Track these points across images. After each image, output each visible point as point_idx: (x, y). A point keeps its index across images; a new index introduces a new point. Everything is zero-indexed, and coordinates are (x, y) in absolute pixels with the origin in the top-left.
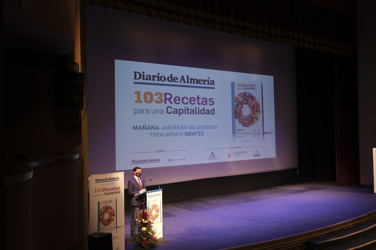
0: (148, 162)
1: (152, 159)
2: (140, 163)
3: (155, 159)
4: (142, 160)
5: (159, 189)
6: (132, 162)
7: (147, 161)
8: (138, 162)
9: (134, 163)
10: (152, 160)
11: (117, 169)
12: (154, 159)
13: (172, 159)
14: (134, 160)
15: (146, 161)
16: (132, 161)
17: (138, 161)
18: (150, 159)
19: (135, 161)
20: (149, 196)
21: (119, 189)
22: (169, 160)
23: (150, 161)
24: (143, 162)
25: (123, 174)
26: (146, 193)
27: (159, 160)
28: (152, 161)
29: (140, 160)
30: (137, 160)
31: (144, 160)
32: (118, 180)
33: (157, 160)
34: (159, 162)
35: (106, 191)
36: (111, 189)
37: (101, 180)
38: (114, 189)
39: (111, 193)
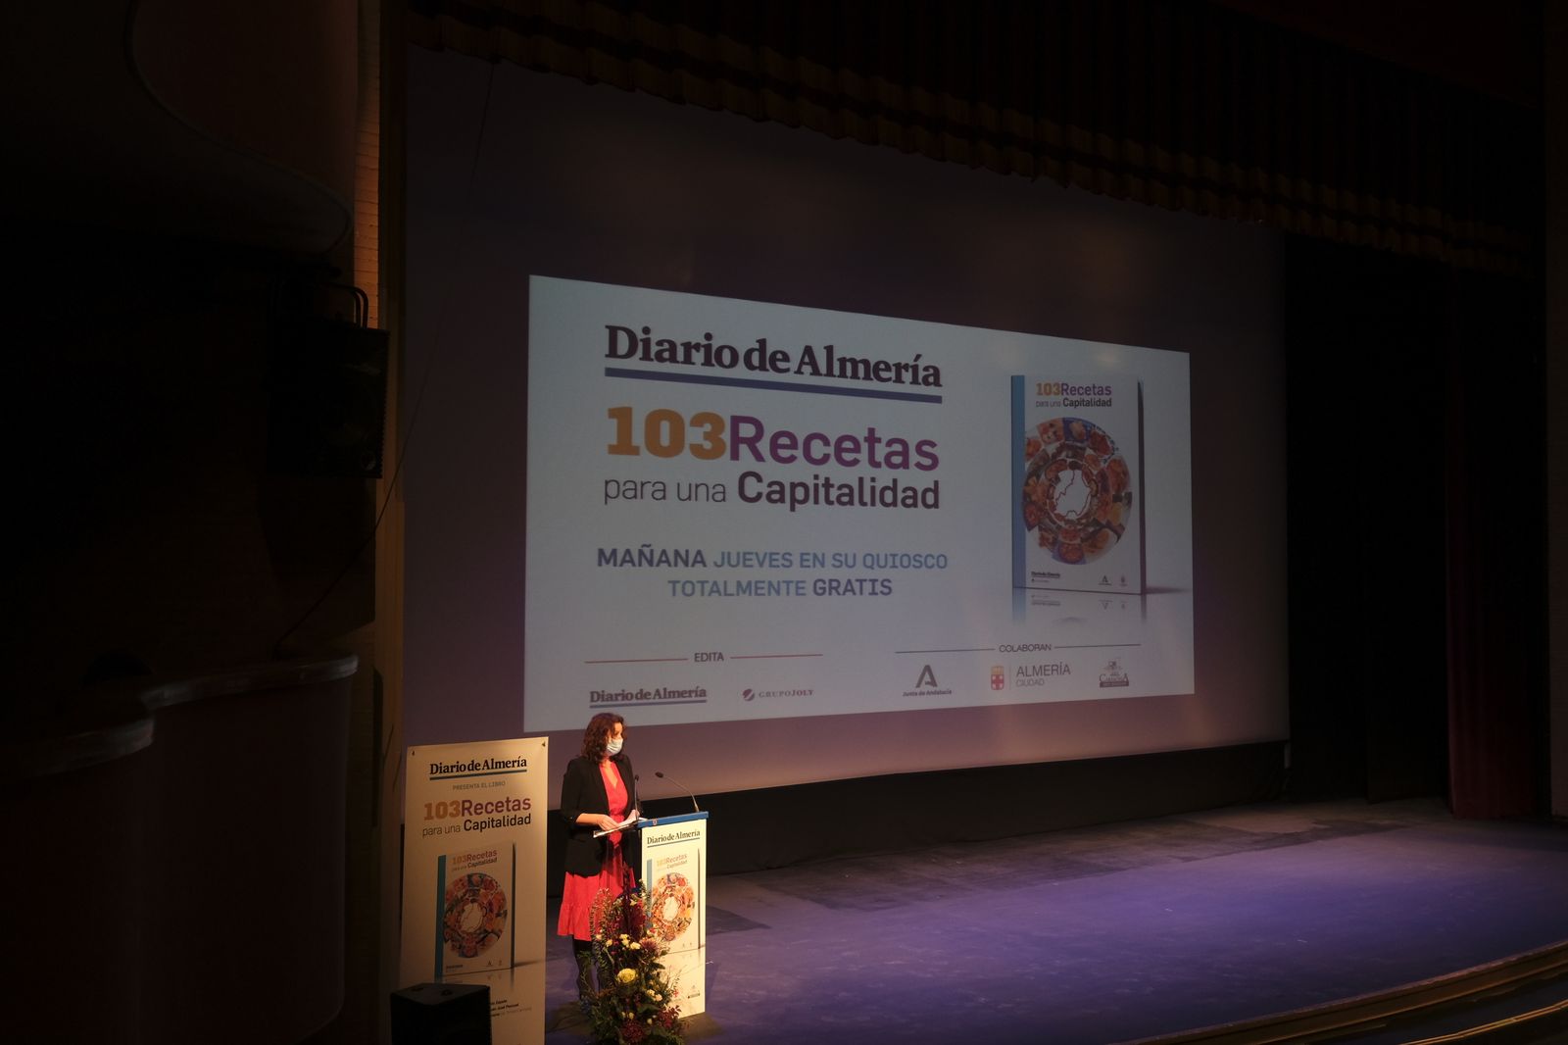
0: (657, 700)
1: (676, 689)
2: (626, 702)
3: (688, 689)
4: (634, 693)
5: (695, 811)
6: (592, 700)
7: (652, 696)
8: (616, 699)
9: (599, 703)
10: (672, 694)
11: (527, 729)
12: (681, 690)
13: (756, 692)
14: (599, 691)
15: (650, 694)
16: (592, 693)
17: (617, 695)
18: (665, 689)
19: (603, 695)
20: (651, 840)
21: (527, 806)
22: (746, 693)
23: (665, 697)
24: (637, 698)
25: (544, 745)
27: (703, 693)
28: (674, 697)
29: (626, 692)
30: (613, 693)
31: (641, 690)
32: (524, 768)
33: (696, 692)
34: (704, 701)
35: (471, 814)
36: (494, 808)
37: (455, 769)
38: (505, 808)
39: (495, 823)
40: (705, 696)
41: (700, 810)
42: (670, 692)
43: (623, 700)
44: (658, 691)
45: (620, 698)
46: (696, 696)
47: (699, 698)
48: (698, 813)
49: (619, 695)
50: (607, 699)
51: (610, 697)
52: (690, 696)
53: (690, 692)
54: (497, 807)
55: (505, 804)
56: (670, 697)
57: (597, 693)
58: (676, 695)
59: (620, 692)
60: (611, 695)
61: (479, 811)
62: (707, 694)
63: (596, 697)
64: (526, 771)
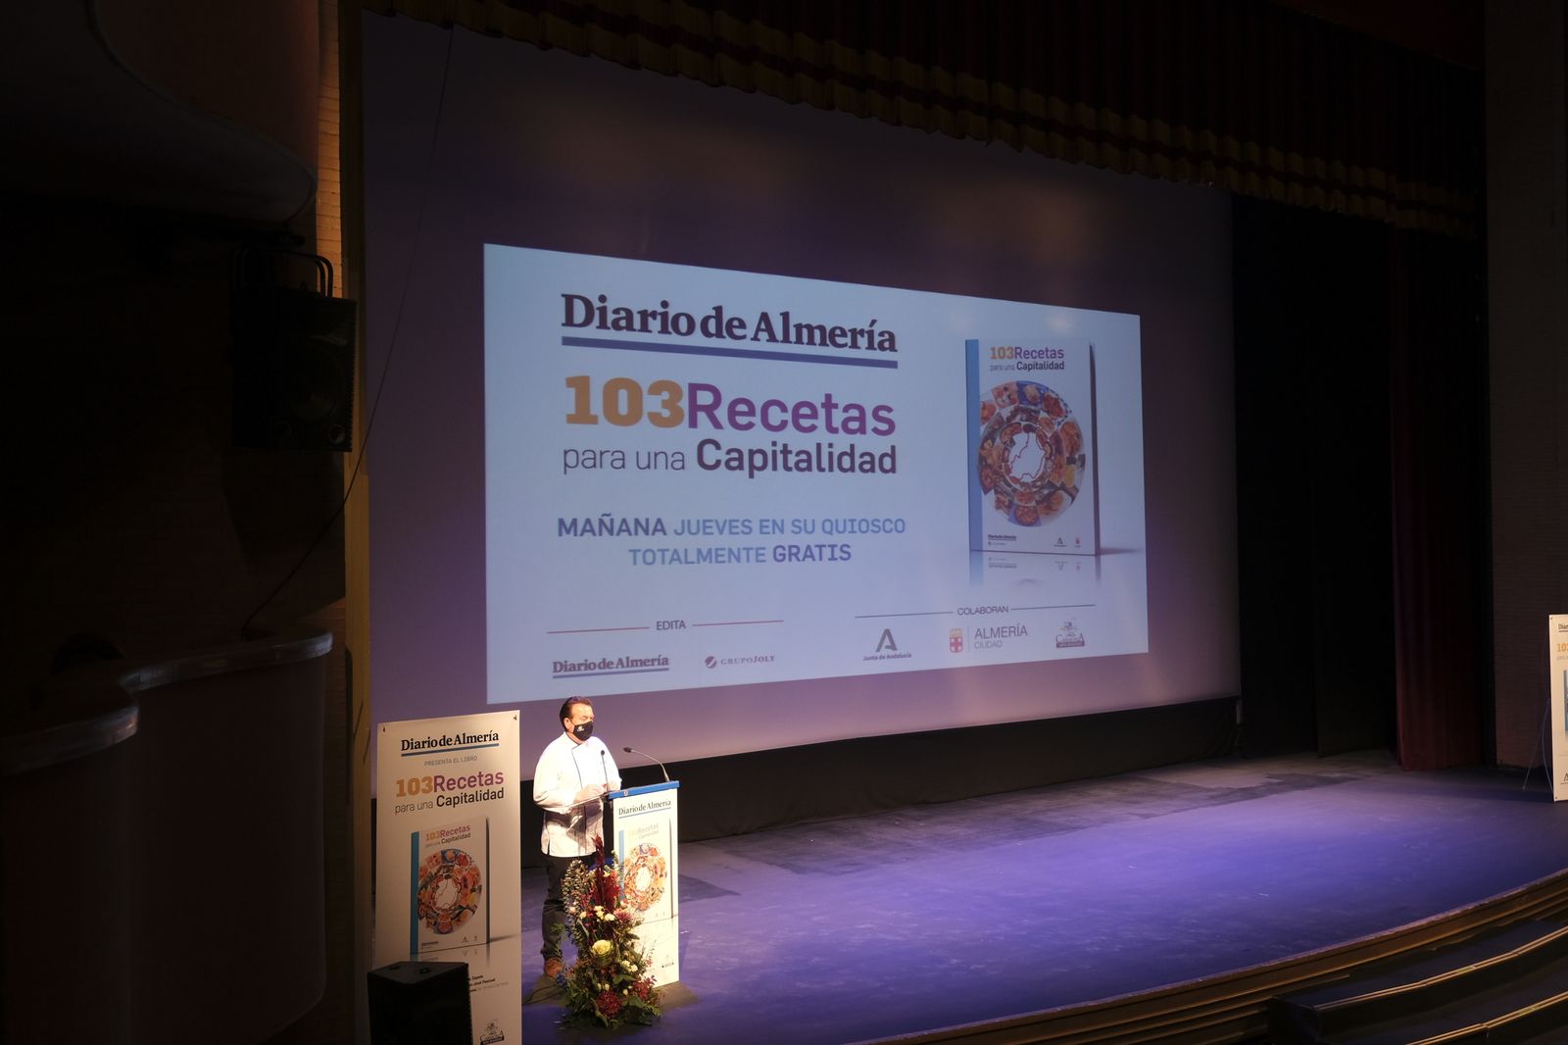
0: (620, 669)
1: (638, 658)
2: (589, 672)
3: (650, 658)
4: (597, 663)
5: (665, 781)
6: (555, 671)
7: (615, 666)
8: (579, 669)
9: (562, 673)
10: (635, 663)
11: (491, 700)
12: (643, 659)
13: (718, 658)
14: (562, 661)
15: (612, 663)
16: (555, 663)
17: (579, 665)
18: (628, 658)
19: (566, 666)
20: (622, 811)
21: (499, 781)
22: (709, 660)
23: (628, 666)
24: (600, 667)
25: (515, 718)
27: (666, 661)
28: (637, 665)
29: (588, 662)
30: (576, 662)
31: (604, 659)
32: (496, 742)
33: (659, 660)
34: (667, 669)
35: (443, 790)
36: (466, 783)
37: (426, 745)
38: (477, 783)
39: (468, 798)
40: (667, 664)
41: (670, 779)
42: (632, 661)
43: (586, 669)
44: (620, 660)
45: (583, 668)
46: (659, 664)
47: (661, 667)
48: (669, 783)
49: (582, 664)
50: (570, 670)
51: (573, 667)
52: (653, 665)
53: (653, 660)
54: (469, 782)
55: (478, 779)
56: (632, 666)
57: (561, 663)
58: (639, 663)
59: (583, 662)
60: (574, 666)
61: (451, 787)
62: (669, 662)
63: (558, 668)
64: (497, 745)
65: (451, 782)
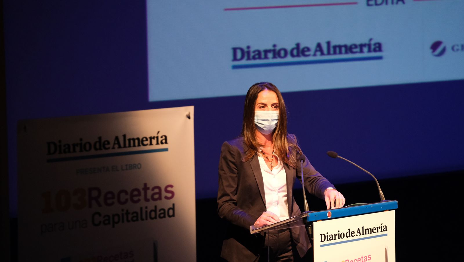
0: (319, 57)
1: (342, 43)
2: (278, 60)
3: (358, 43)
4: (289, 49)
5: (379, 200)
6: (235, 59)
7: (312, 53)
8: (266, 57)
9: (244, 62)
10: (338, 49)
11: (154, 96)
12: (349, 43)
13: (447, 43)
14: (244, 47)
15: (308, 49)
16: (235, 50)
17: (266, 52)
18: (328, 43)
19: (248, 53)
20: (325, 237)
21: (169, 195)
22: (435, 46)
23: (329, 53)
24: (292, 55)
25: (189, 117)
26: (310, 220)
27: (379, 47)
28: (340, 53)
29: (278, 48)
30: (262, 48)
31: (298, 45)
32: (164, 146)
33: (369, 45)
34: (380, 58)
35: (100, 205)
36: (128, 197)
37: (78, 149)
38: (142, 197)
39: (130, 216)
40: (380, 50)
41: (387, 198)
42: (335, 47)
43: (274, 57)
44: (319, 45)
45: (270, 55)
46: (369, 51)
47: (373, 54)
48: (384, 202)
49: (269, 51)
50: (254, 58)
51: (258, 54)
52: (361, 51)
53: (362, 46)
54: (132, 196)
55: (142, 192)
56: (335, 53)
57: (242, 50)
58: (343, 50)
59: (270, 47)
60: (259, 52)
61: (109, 201)
62: (384, 48)
63: (239, 54)
64: (166, 150)
65: (109, 196)
